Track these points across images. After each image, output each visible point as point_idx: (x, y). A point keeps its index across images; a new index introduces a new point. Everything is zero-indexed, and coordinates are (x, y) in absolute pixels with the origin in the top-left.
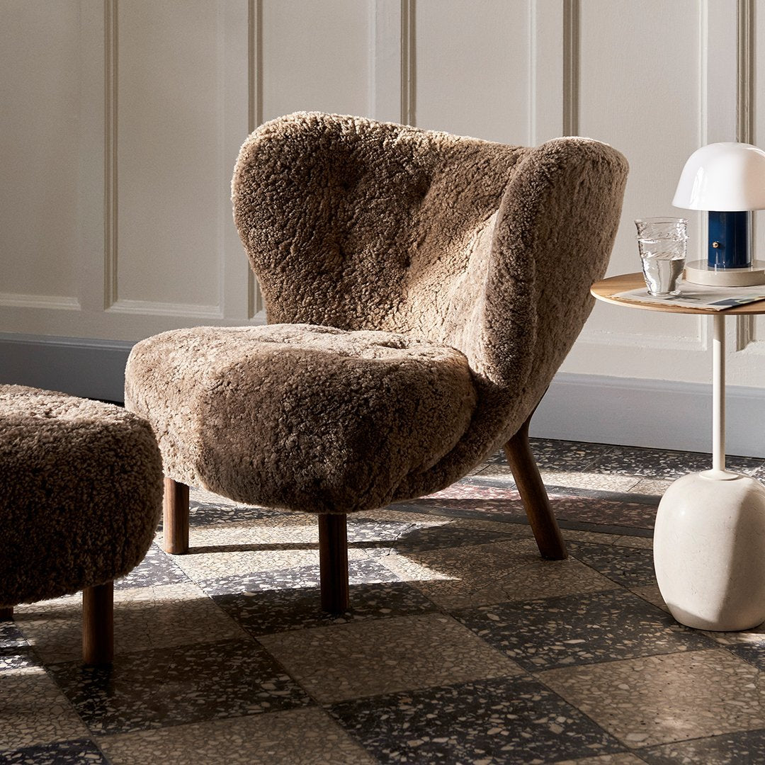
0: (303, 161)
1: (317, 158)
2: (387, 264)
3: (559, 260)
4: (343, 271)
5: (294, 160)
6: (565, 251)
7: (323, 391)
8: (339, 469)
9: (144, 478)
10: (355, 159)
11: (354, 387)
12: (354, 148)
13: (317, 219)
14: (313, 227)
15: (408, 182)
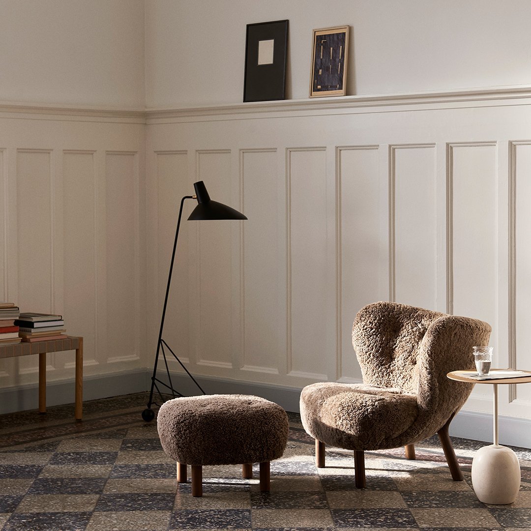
0: (378, 321)
1: (383, 320)
2: (407, 363)
3: (446, 362)
4: (391, 364)
5: (374, 320)
6: (449, 359)
7: (352, 405)
8: (356, 433)
9: (275, 427)
10: (399, 321)
11: (364, 404)
12: (399, 317)
13: (381, 344)
14: (380, 347)
15: (419, 331)
